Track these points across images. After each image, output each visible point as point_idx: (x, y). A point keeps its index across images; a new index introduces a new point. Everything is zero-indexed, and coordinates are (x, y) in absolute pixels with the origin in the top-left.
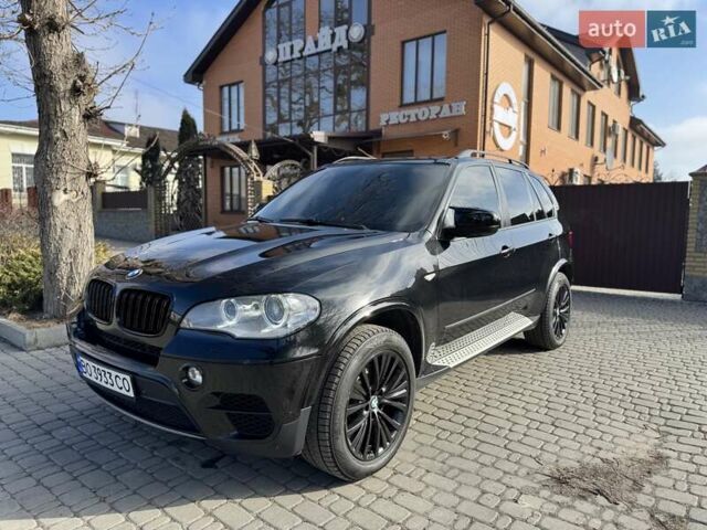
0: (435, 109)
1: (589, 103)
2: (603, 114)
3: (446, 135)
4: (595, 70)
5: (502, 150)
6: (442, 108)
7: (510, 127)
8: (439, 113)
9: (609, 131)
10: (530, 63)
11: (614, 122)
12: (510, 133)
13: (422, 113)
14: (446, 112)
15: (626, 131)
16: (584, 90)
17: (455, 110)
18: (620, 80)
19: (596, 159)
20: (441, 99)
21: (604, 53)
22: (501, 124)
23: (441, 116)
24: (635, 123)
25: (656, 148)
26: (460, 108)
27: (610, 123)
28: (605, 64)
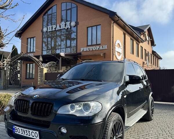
0: (98, 47)
1: (141, 46)
2: (145, 49)
3: (102, 55)
4: (142, 37)
5: (118, 60)
6: (100, 47)
7: (120, 53)
8: (99, 48)
9: (147, 55)
10: (125, 34)
11: (148, 52)
12: (120, 55)
13: (94, 48)
14: (101, 48)
15: (151, 55)
16: (140, 43)
17: (104, 47)
18: (149, 40)
19: (144, 63)
20: (100, 44)
21: (144, 32)
22: (117, 52)
23: (99, 49)
24: (154, 52)
25: (160, 60)
26: (105, 47)
27: (147, 52)
28: (145, 35)
